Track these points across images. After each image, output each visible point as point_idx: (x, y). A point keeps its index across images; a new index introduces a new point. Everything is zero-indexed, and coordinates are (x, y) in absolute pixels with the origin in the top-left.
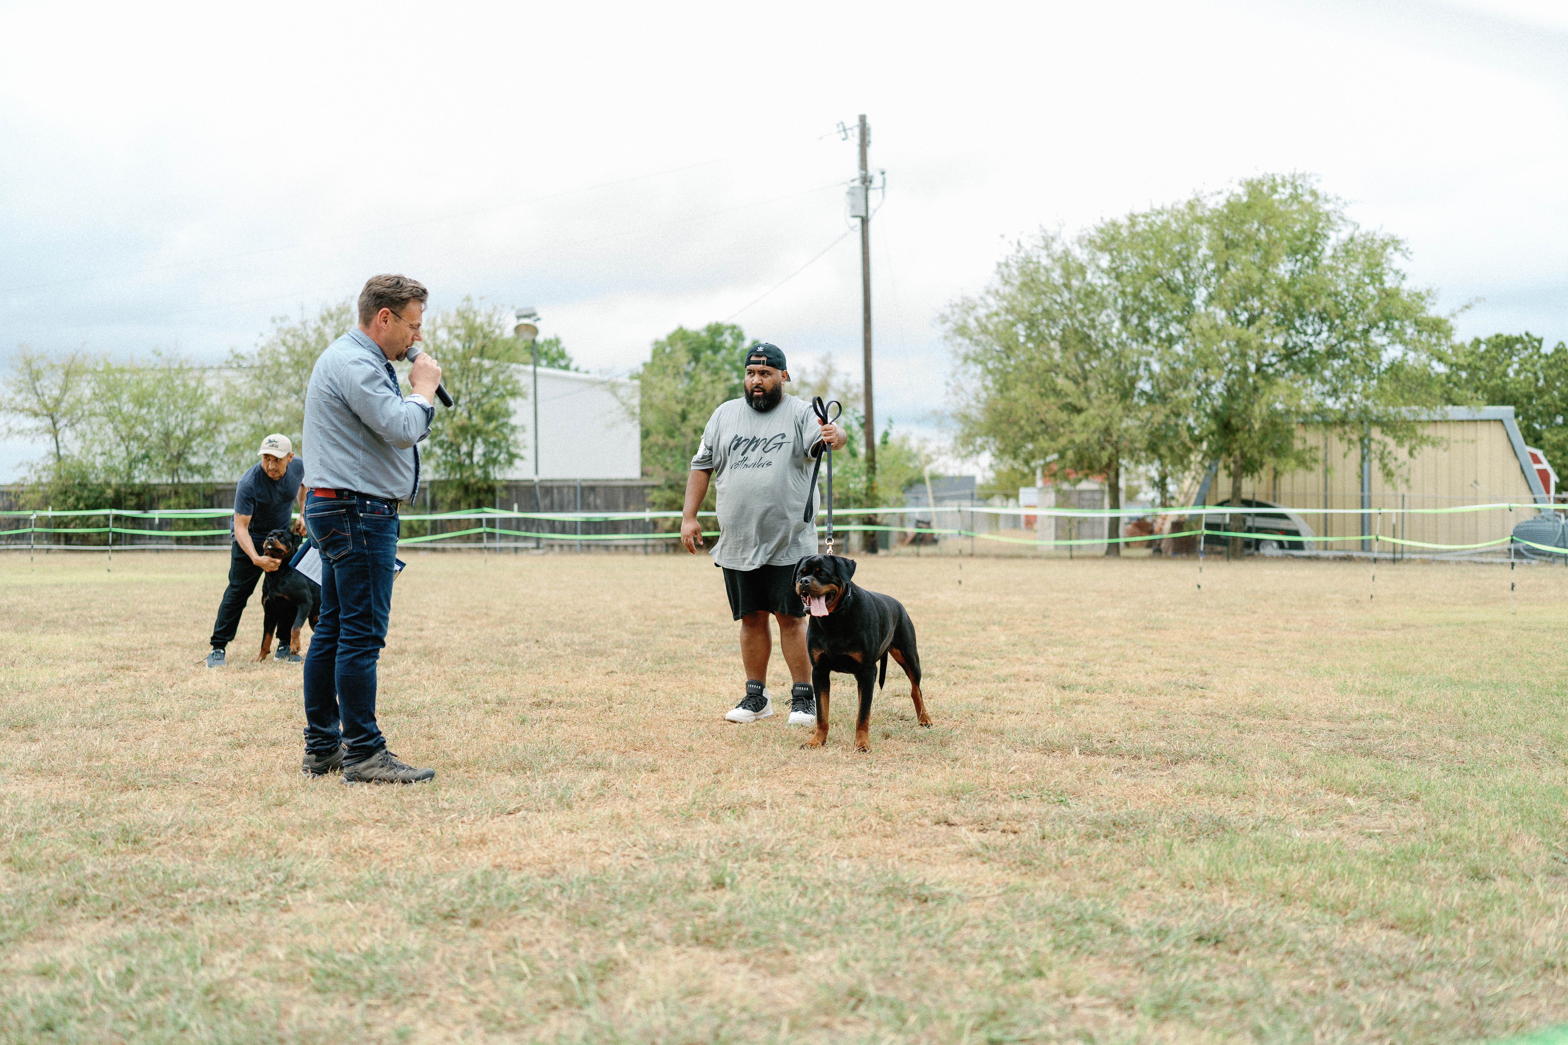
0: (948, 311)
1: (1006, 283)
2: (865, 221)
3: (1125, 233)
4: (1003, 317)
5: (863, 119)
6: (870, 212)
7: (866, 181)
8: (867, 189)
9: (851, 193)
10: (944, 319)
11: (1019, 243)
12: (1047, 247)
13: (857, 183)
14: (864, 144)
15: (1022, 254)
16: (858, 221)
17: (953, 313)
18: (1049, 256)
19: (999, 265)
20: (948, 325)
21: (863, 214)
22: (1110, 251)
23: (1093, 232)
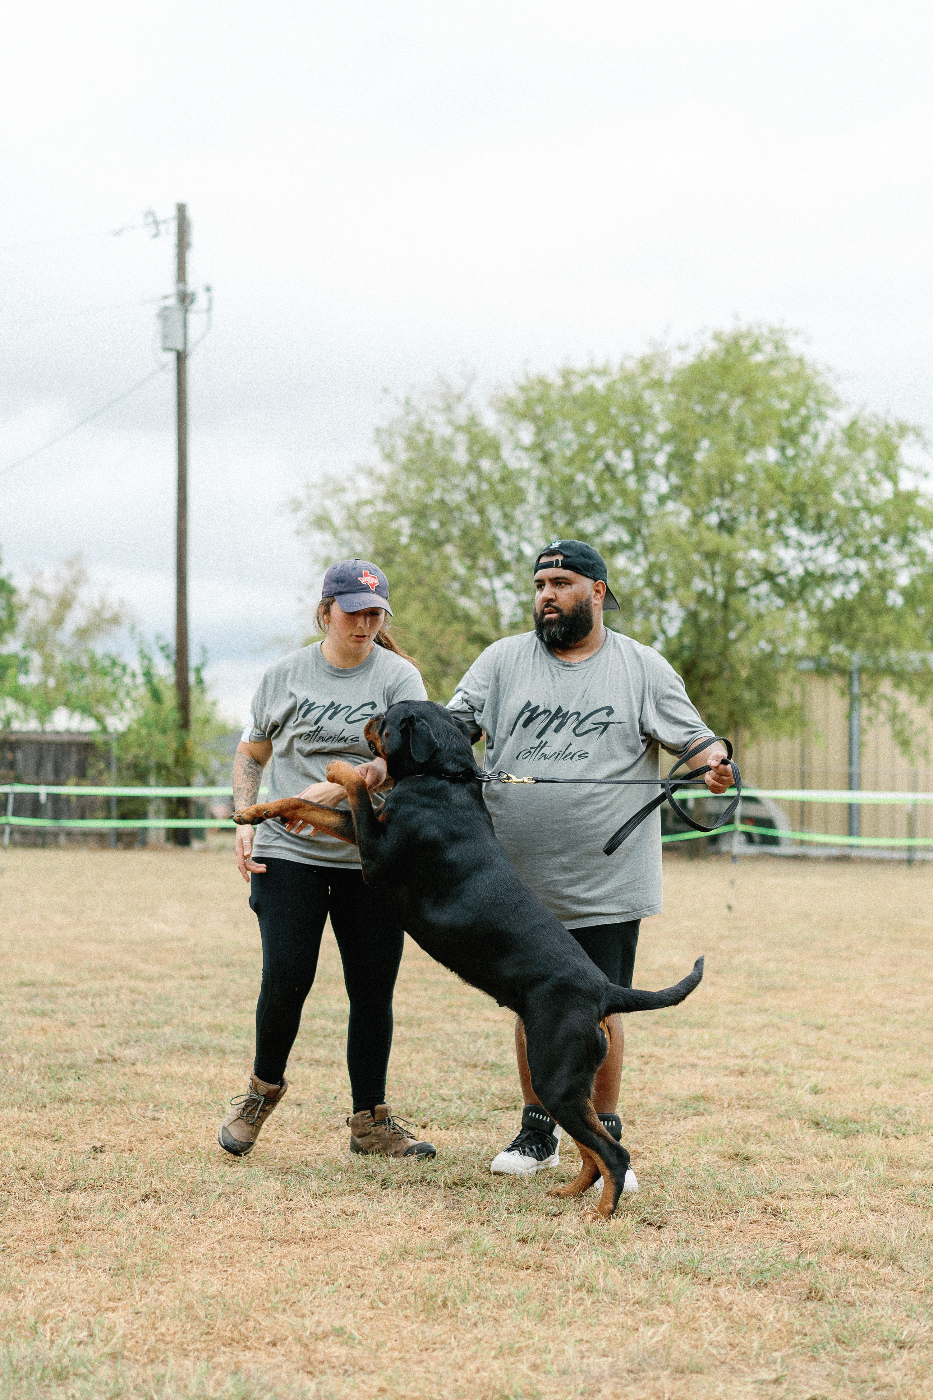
0: (301, 494)
1: (389, 457)
2: (181, 358)
3: (554, 395)
4: (380, 506)
5: (181, 209)
6: (190, 346)
7: (185, 299)
8: (186, 311)
9: (164, 315)
10: (296, 506)
11: (408, 402)
12: (448, 408)
13: (172, 301)
14: (182, 245)
15: (413, 418)
16: (171, 358)
17: (309, 498)
18: (450, 422)
19: (378, 431)
20: (302, 514)
21: (180, 346)
22: (535, 419)
23: (513, 392)
